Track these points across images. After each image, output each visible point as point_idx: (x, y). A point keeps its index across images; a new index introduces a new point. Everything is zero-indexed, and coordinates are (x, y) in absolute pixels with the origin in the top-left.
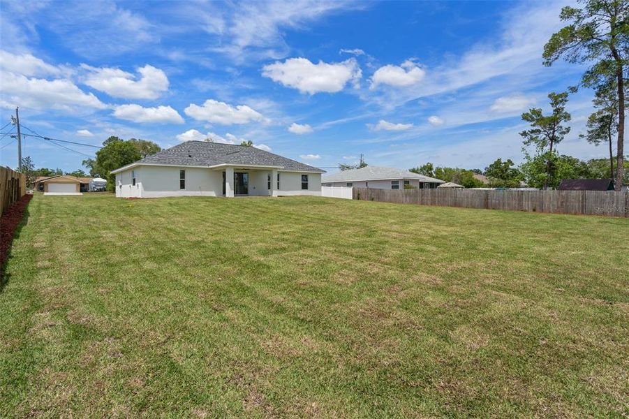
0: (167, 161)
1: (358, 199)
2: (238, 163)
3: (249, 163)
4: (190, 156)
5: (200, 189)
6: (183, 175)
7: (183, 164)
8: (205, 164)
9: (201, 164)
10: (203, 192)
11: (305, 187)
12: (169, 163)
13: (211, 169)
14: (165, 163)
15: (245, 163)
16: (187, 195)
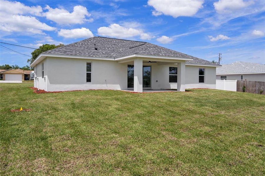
0: (74, 53)
1: (244, 91)
2: (148, 54)
3: (158, 55)
4: (96, 49)
5: (106, 82)
6: (89, 68)
7: (89, 56)
8: (111, 57)
9: (107, 57)
10: (108, 85)
11: (201, 80)
12: (76, 55)
13: (117, 61)
14: (71, 55)
15: (154, 55)
16: (93, 88)
